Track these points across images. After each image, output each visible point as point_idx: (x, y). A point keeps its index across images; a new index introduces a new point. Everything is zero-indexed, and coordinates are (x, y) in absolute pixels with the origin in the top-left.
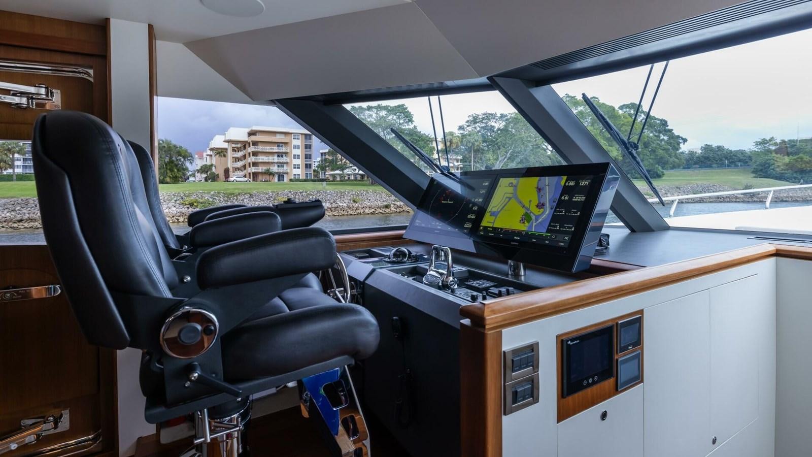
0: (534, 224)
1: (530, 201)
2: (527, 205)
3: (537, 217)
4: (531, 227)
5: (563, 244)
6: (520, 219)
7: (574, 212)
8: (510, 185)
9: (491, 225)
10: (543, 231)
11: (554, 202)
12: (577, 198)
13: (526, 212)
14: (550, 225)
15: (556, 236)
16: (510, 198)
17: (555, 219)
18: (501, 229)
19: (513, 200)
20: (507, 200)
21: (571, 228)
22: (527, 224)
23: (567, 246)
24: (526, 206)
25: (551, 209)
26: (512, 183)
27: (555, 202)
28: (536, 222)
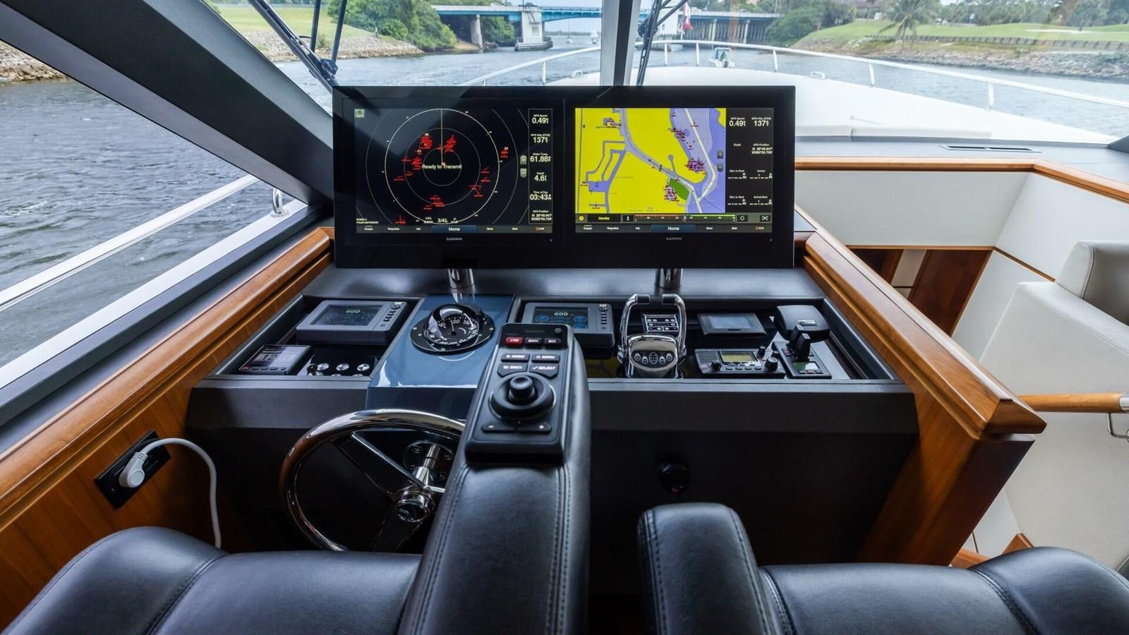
0: (698, 200)
1: (671, 158)
2: (667, 165)
3: (699, 187)
4: (692, 205)
5: (763, 228)
6: (665, 193)
7: (762, 174)
8: (609, 124)
9: (603, 210)
10: (718, 209)
11: (719, 157)
12: (759, 149)
13: (671, 179)
14: (728, 200)
15: (746, 217)
16: (622, 154)
17: (732, 187)
18: (632, 216)
19: (629, 157)
20: (616, 157)
21: (767, 201)
22: (682, 201)
23: (770, 230)
24: (665, 166)
25: (720, 170)
26: (610, 120)
27: (722, 158)
28: (699, 195)
